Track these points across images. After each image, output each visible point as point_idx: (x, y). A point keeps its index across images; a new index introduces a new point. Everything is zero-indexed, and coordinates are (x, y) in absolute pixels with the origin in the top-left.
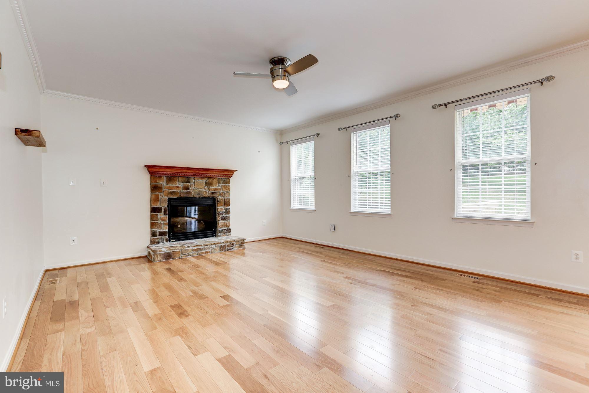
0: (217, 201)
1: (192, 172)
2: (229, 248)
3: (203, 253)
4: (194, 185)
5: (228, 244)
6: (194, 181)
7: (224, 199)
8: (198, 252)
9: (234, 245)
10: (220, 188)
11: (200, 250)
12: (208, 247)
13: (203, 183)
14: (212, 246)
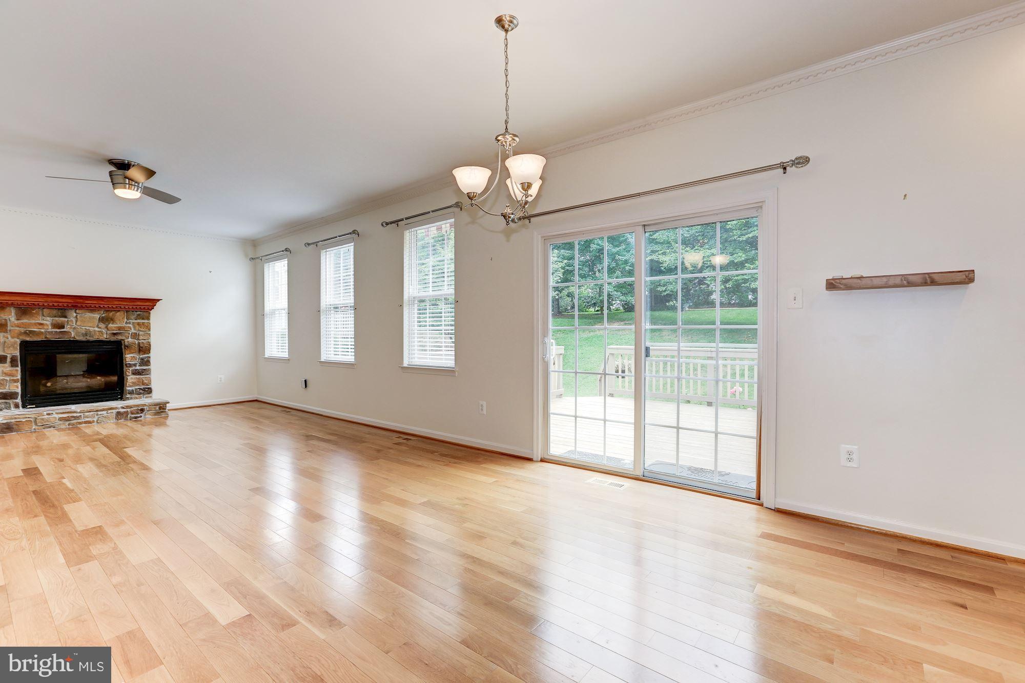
0: (125, 346)
1: (70, 301)
2: (133, 416)
3: (80, 423)
4: (76, 321)
5: (132, 409)
6: (75, 314)
7: (139, 343)
8: (70, 422)
9: (146, 411)
10: (130, 325)
11: (73, 419)
12: (92, 415)
13: (94, 318)
14: (99, 413)
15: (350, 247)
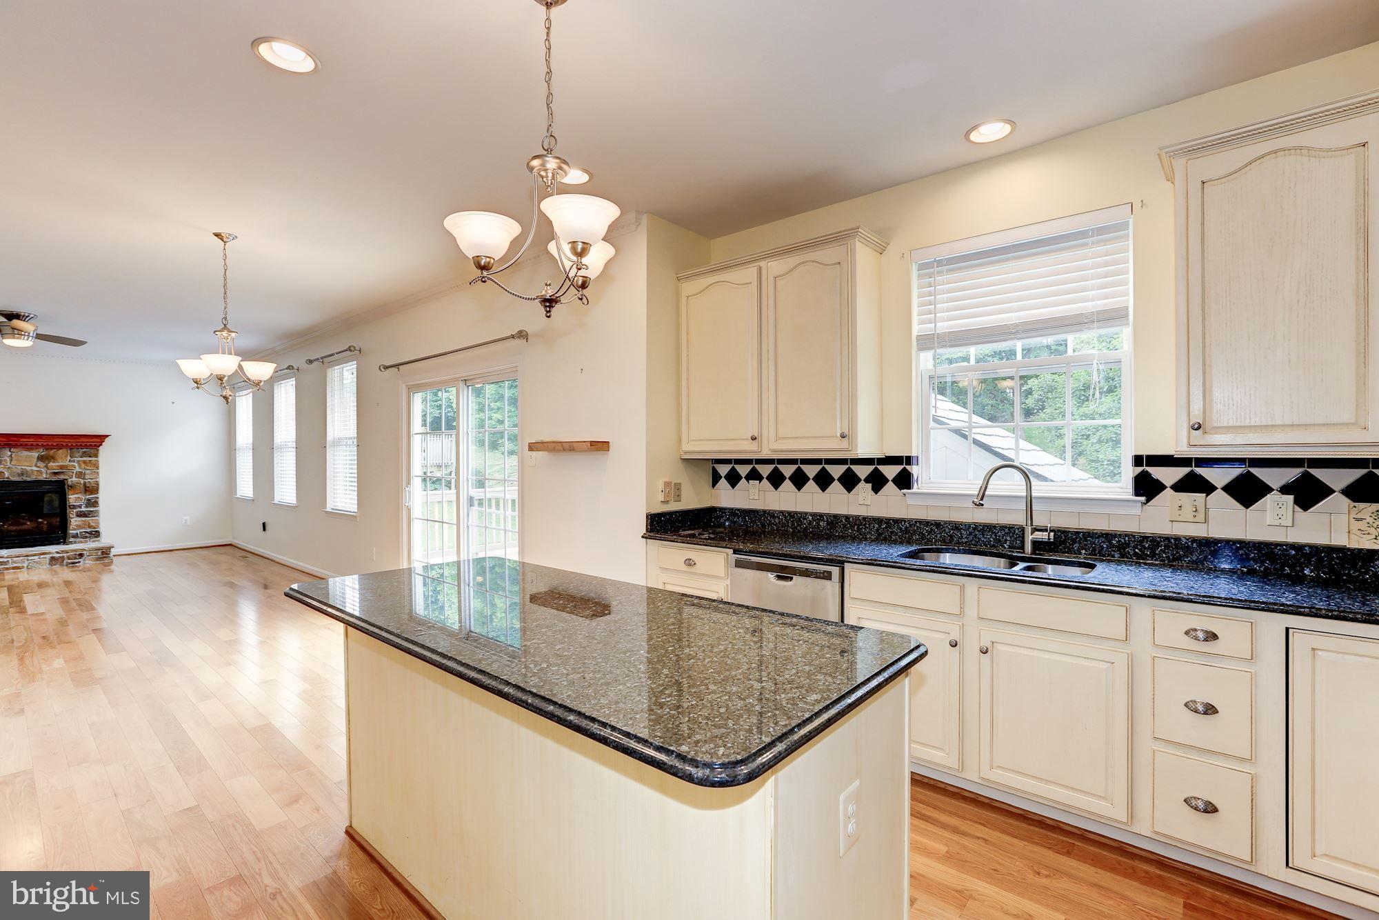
0: (68, 486)
1: (2, 439)
2: (69, 561)
4: (11, 460)
5: (71, 554)
6: (9, 453)
7: (85, 483)
9: (85, 556)
10: (74, 463)
13: (31, 456)
15: (292, 382)
